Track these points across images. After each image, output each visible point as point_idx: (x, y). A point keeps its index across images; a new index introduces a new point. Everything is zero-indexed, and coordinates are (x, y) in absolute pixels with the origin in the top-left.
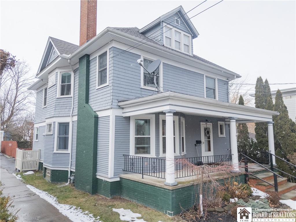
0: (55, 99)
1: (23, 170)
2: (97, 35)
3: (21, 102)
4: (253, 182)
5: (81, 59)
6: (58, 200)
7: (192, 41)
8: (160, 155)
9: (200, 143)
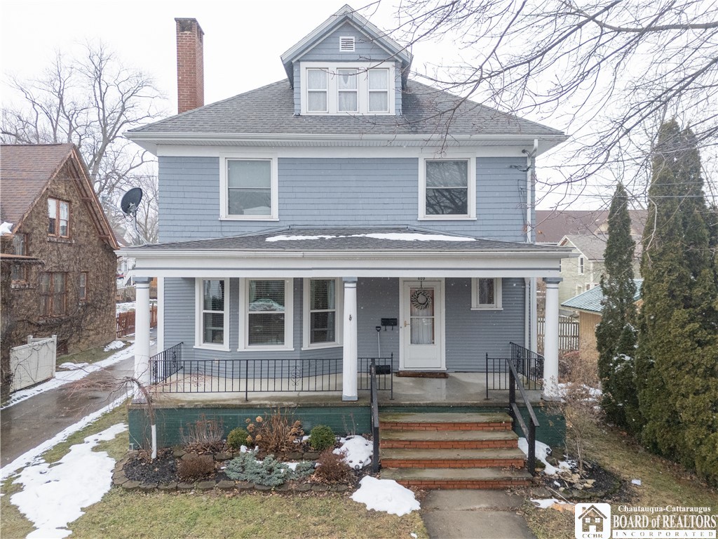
8: (239, 347)
9: (392, 325)
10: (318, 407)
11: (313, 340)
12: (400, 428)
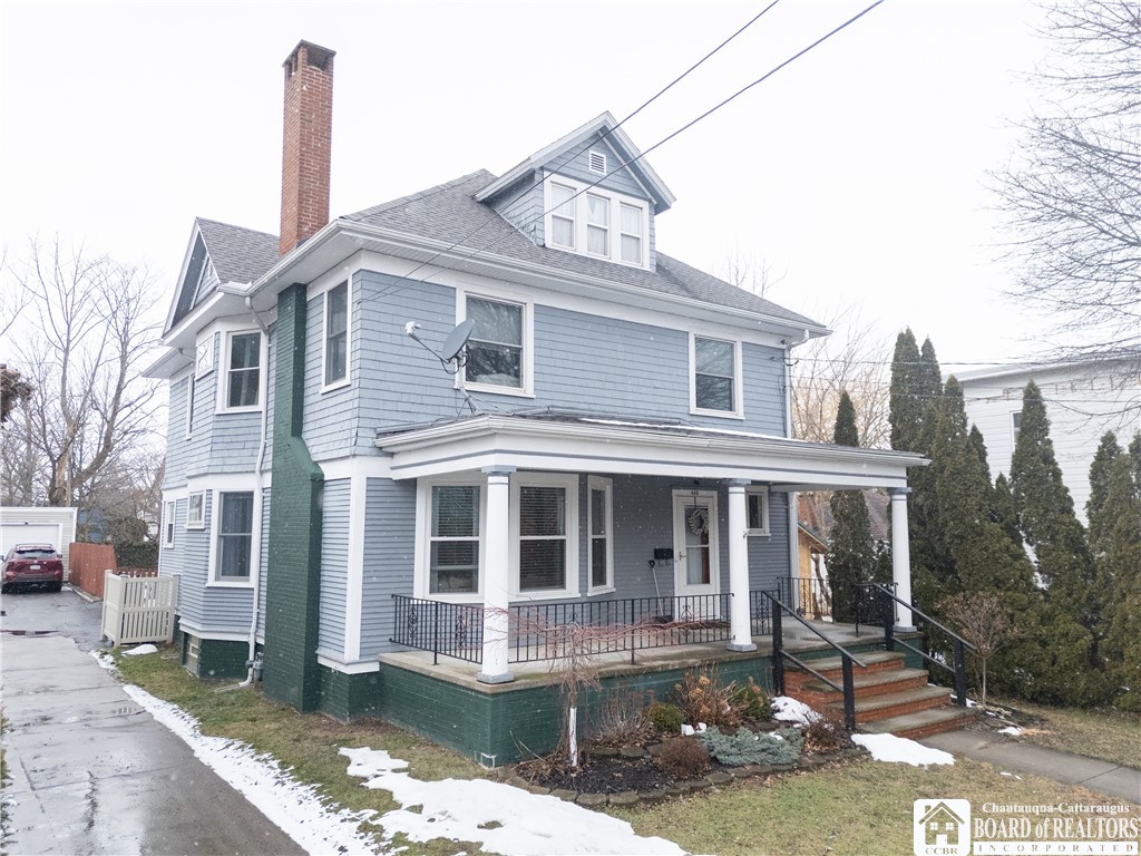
0: (211, 419)
1: (125, 640)
2: (331, 220)
3: (137, 404)
4: (793, 680)
5: (283, 295)
6: (201, 727)
7: (652, 221)
9: (667, 558)
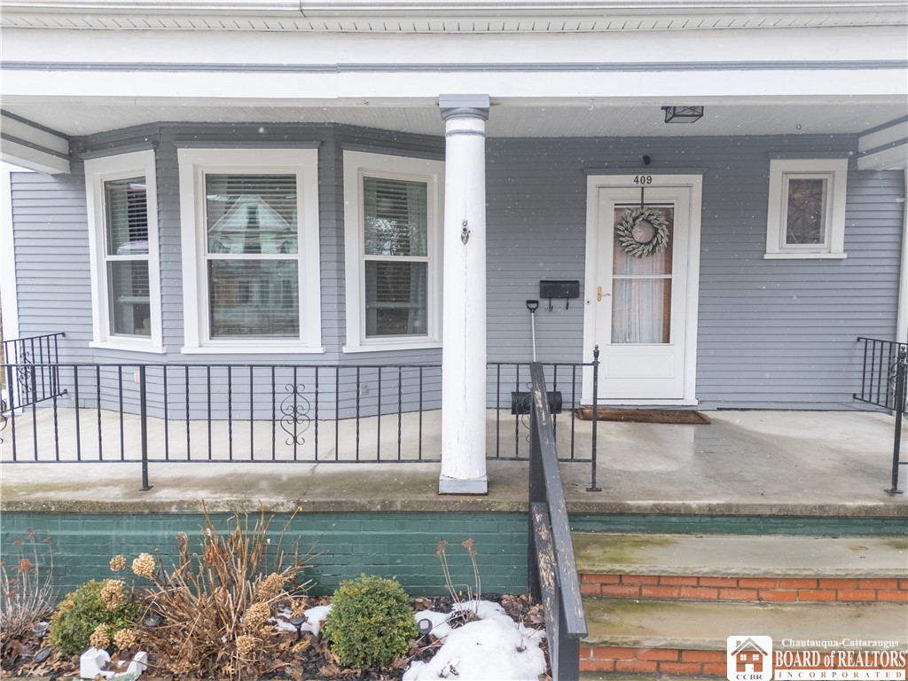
8: (186, 341)
9: (568, 297)
10: (361, 512)
11: (375, 325)
12: (633, 590)
